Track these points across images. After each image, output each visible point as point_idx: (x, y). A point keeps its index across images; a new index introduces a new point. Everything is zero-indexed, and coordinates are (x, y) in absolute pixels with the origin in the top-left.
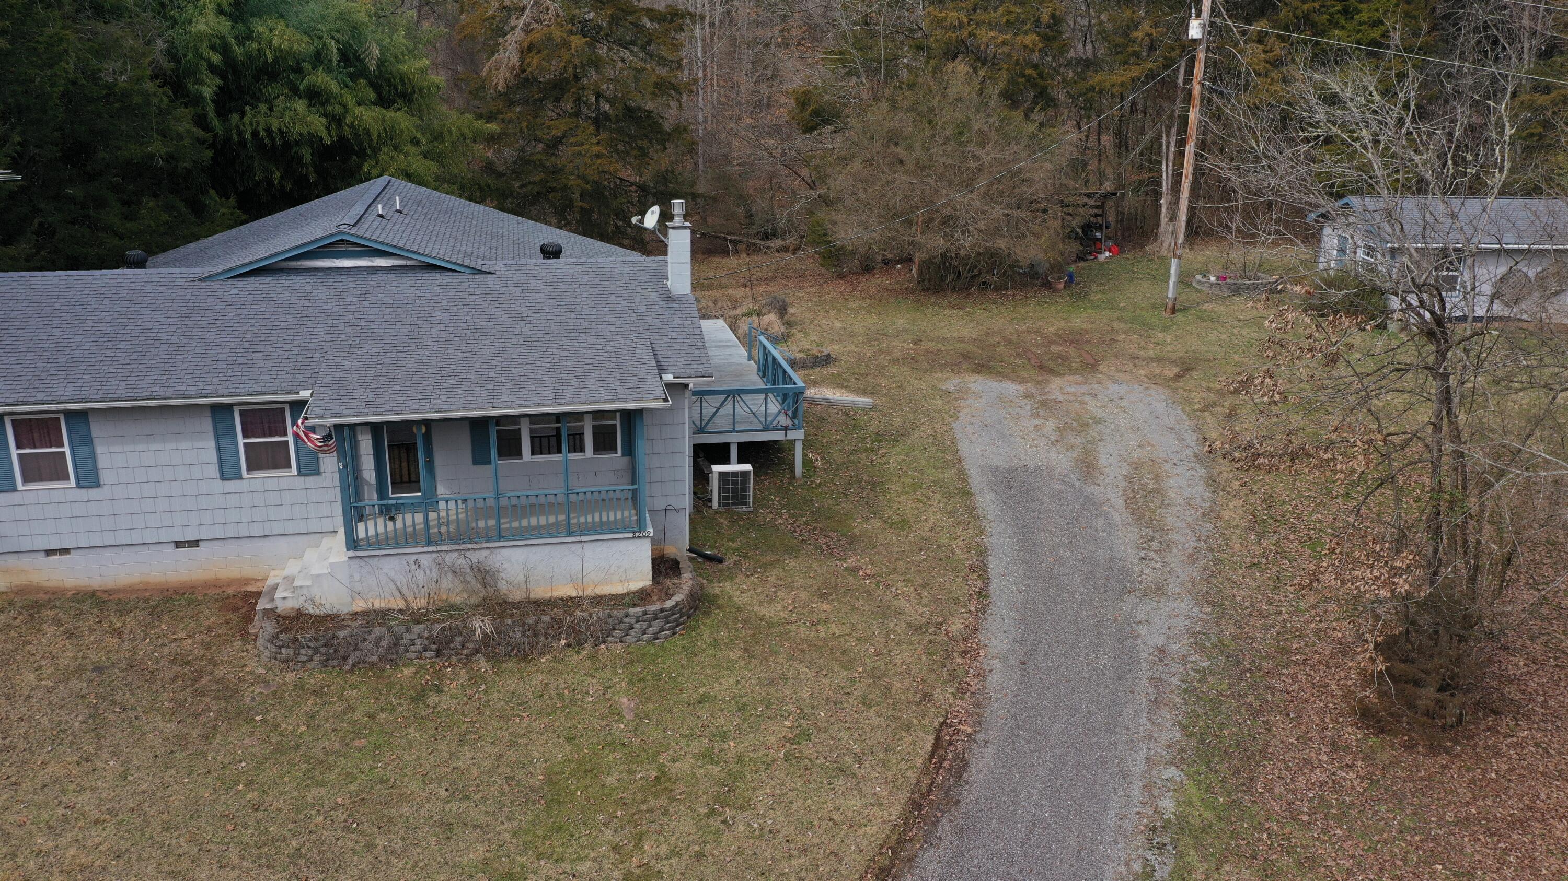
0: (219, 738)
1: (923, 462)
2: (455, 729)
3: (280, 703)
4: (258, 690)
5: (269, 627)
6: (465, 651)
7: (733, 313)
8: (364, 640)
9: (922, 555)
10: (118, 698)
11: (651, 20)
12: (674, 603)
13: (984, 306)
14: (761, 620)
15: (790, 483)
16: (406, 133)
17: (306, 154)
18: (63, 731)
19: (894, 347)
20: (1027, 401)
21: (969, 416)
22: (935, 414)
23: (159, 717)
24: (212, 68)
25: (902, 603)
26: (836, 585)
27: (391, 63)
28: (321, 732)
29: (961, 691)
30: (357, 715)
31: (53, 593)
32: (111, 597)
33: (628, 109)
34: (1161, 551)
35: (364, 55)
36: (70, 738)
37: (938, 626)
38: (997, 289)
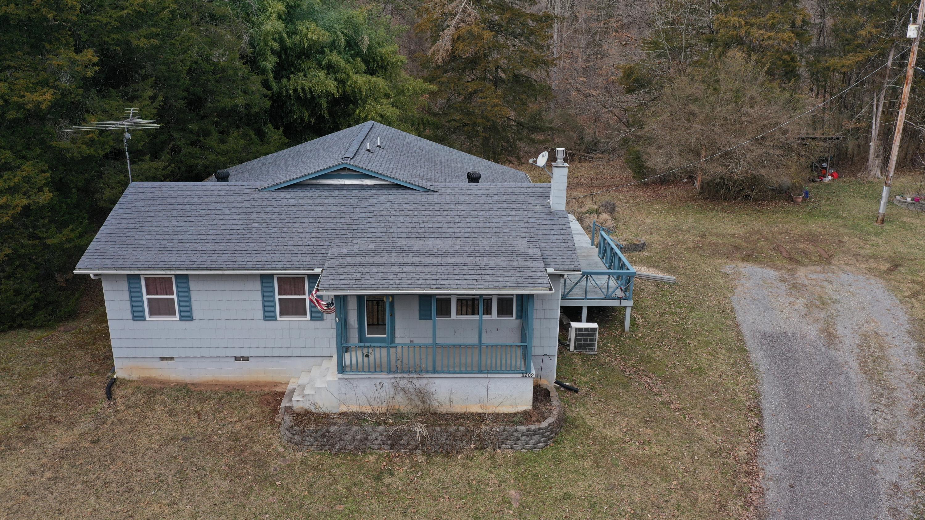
0: (253, 496)
1: (711, 324)
2: (401, 503)
3: (292, 473)
4: (279, 463)
5: (288, 420)
6: (409, 447)
7: (580, 210)
8: (346, 434)
9: (715, 396)
10: (195, 460)
11: (532, 20)
12: (547, 424)
13: (747, 212)
14: (605, 438)
15: (621, 335)
16: (382, 91)
17: (324, 103)
18: (162, 481)
19: (687, 239)
20: (782, 284)
21: (742, 293)
22: (718, 290)
23: (219, 476)
24: (273, 52)
25: (702, 432)
26: (656, 415)
27: (376, 48)
28: (316, 497)
29: (748, 504)
30: (339, 488)
31: (163, 384)
32: (196, 389)
33: (516, 76)
34: (889, 406)
35: (360, 43)
36: (166, 486)
37: (728, 451)
38: (755, 200)
